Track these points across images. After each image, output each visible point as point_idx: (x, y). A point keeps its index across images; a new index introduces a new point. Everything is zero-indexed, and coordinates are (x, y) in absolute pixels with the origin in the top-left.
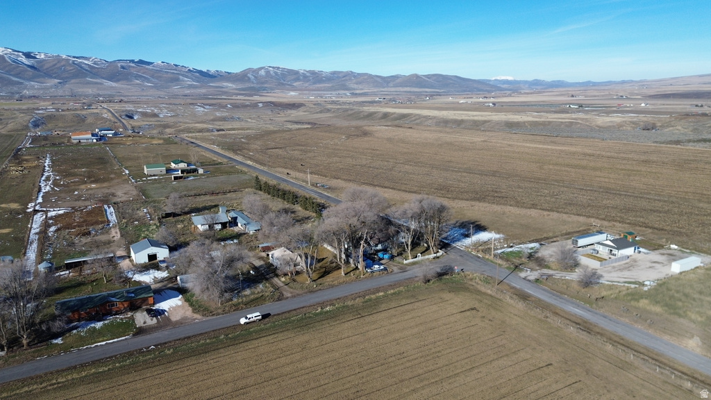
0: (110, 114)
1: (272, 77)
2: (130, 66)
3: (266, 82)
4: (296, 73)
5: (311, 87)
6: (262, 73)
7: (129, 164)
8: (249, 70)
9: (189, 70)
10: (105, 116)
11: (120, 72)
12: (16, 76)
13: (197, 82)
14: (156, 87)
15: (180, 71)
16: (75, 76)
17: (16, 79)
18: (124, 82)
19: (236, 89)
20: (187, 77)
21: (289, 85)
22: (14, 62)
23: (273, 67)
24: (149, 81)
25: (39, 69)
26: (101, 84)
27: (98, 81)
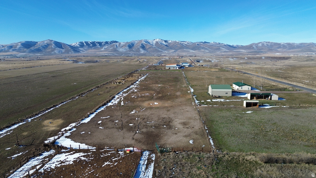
0: (190, 60)
1: (265, 47)
2: (201, 44)
3: (262, 49)
4: (279, 44)
5: (288, 51)
6: (260, 45)
7: (195, 83)
8: (253, 44)
9: (225, 45)
10: (188, 61)
11: (196, 47)
12: (160, 49)
13: (228, 50)
14: (210, 52)
15: (221, 45)
16: (180, 48)
17: (161, 50)
18: (197, 50)
19: (247, 52)
20: (224, 48)
21: (275, 50)
22: (161, 44)
23: (266, 42)
24: (207, 50)
25: (168, 46)
26: (189, 51)
27: (188, 50)
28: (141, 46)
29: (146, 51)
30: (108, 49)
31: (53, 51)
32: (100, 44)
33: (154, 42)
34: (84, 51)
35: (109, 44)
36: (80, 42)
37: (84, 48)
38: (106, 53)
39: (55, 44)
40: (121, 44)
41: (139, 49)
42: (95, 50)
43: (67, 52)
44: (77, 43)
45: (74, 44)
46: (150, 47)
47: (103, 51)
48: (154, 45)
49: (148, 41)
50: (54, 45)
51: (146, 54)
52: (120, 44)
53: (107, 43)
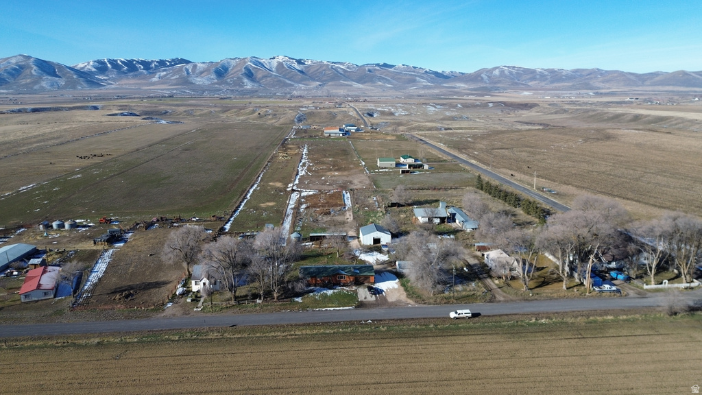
0: (355, 112)
1: (506, 76)
2: (375, 70)
3: (499, 82)
4: (533, 72)
5: (548, 87)
6: (497, 72)
7: (366, 156)
8: (484, 70)
9: (426, 71)
10: (351, 114)
11: (366, 75)
12: (289, 79)
13: (432, 82)
14: (395, 88)
15: (417, 73)
16: (332, 79)
17: (289, 82)
18: (369, 84)
19: (469, 89)
20: (423, 78)
21: (523, 84)
22: (289, 67)
23: (508, 67)
24: (389, 82)
25: (306, 73)
26: (351, 86)
27: (349, 83)
28: (245, 73)
29: (256, 85)
30: (167, 79)
31: (36, 83)
32: (146, 65)
33: (275, 63)
34: (109, 82)
35: (168, 66)
36: (96, 59)
37: (107, 76)
38: (165, 89)
39: (37, 66)
40: (198, 68)
41: (240, 79)
42: (139, 82)
43: (72, 85)
44: (89, 63)
45: (82, 66)
46: (265, 74)
47: (157, 84)
48: (274, 69)
49: (259, 60)
50: (35, 68)
51: (257, 91)
52: (195, 66)
53: (162, 63)
